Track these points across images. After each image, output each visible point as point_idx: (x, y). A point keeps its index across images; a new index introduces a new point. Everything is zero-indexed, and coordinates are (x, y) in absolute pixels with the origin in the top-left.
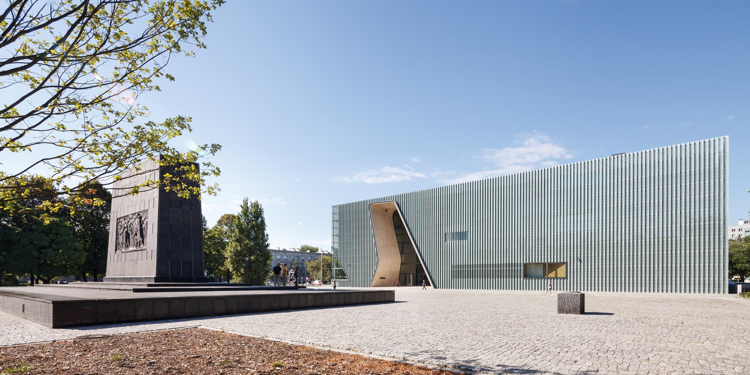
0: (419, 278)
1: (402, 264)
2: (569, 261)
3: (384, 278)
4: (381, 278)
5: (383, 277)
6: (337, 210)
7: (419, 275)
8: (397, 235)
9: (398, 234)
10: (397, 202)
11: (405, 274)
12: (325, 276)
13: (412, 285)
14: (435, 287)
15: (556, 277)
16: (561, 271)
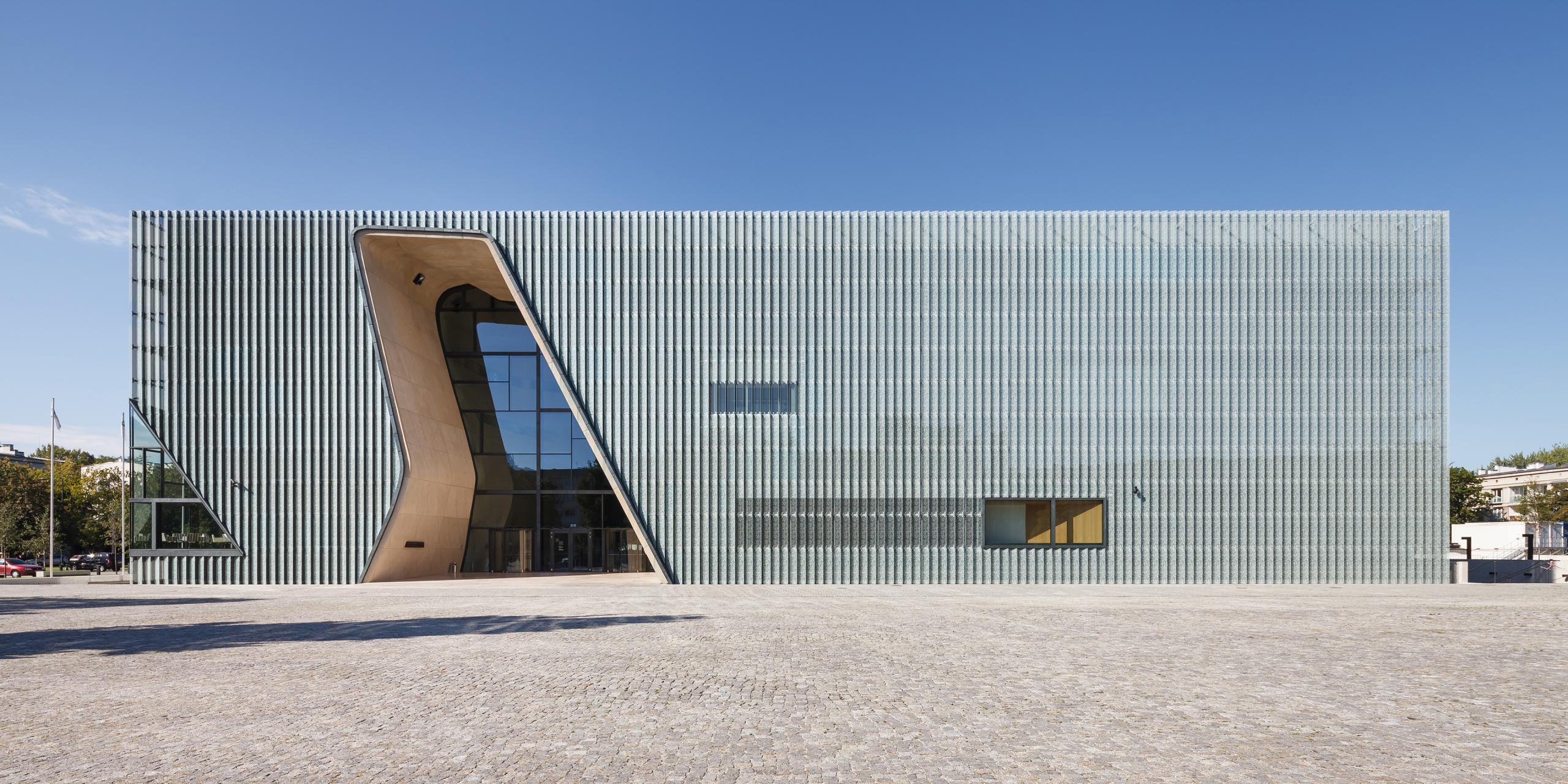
0: (556, 545)
1: (477, 492)
2: (1111, 495)
3: (420, 545)
4: (409, 545)
5: (418, 539)
6: (157, 238)
7: (556, 536)
8: (454, 383)
9: (456, 379)
10: (497, 241)
11: (491, 530)
12: (27, 537)
13: (527, 570)
14: (673, 579)
15: (1070, 544)
16: (1086, 526)
